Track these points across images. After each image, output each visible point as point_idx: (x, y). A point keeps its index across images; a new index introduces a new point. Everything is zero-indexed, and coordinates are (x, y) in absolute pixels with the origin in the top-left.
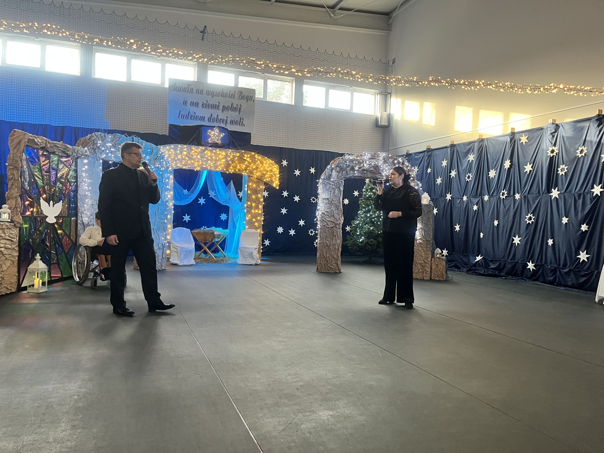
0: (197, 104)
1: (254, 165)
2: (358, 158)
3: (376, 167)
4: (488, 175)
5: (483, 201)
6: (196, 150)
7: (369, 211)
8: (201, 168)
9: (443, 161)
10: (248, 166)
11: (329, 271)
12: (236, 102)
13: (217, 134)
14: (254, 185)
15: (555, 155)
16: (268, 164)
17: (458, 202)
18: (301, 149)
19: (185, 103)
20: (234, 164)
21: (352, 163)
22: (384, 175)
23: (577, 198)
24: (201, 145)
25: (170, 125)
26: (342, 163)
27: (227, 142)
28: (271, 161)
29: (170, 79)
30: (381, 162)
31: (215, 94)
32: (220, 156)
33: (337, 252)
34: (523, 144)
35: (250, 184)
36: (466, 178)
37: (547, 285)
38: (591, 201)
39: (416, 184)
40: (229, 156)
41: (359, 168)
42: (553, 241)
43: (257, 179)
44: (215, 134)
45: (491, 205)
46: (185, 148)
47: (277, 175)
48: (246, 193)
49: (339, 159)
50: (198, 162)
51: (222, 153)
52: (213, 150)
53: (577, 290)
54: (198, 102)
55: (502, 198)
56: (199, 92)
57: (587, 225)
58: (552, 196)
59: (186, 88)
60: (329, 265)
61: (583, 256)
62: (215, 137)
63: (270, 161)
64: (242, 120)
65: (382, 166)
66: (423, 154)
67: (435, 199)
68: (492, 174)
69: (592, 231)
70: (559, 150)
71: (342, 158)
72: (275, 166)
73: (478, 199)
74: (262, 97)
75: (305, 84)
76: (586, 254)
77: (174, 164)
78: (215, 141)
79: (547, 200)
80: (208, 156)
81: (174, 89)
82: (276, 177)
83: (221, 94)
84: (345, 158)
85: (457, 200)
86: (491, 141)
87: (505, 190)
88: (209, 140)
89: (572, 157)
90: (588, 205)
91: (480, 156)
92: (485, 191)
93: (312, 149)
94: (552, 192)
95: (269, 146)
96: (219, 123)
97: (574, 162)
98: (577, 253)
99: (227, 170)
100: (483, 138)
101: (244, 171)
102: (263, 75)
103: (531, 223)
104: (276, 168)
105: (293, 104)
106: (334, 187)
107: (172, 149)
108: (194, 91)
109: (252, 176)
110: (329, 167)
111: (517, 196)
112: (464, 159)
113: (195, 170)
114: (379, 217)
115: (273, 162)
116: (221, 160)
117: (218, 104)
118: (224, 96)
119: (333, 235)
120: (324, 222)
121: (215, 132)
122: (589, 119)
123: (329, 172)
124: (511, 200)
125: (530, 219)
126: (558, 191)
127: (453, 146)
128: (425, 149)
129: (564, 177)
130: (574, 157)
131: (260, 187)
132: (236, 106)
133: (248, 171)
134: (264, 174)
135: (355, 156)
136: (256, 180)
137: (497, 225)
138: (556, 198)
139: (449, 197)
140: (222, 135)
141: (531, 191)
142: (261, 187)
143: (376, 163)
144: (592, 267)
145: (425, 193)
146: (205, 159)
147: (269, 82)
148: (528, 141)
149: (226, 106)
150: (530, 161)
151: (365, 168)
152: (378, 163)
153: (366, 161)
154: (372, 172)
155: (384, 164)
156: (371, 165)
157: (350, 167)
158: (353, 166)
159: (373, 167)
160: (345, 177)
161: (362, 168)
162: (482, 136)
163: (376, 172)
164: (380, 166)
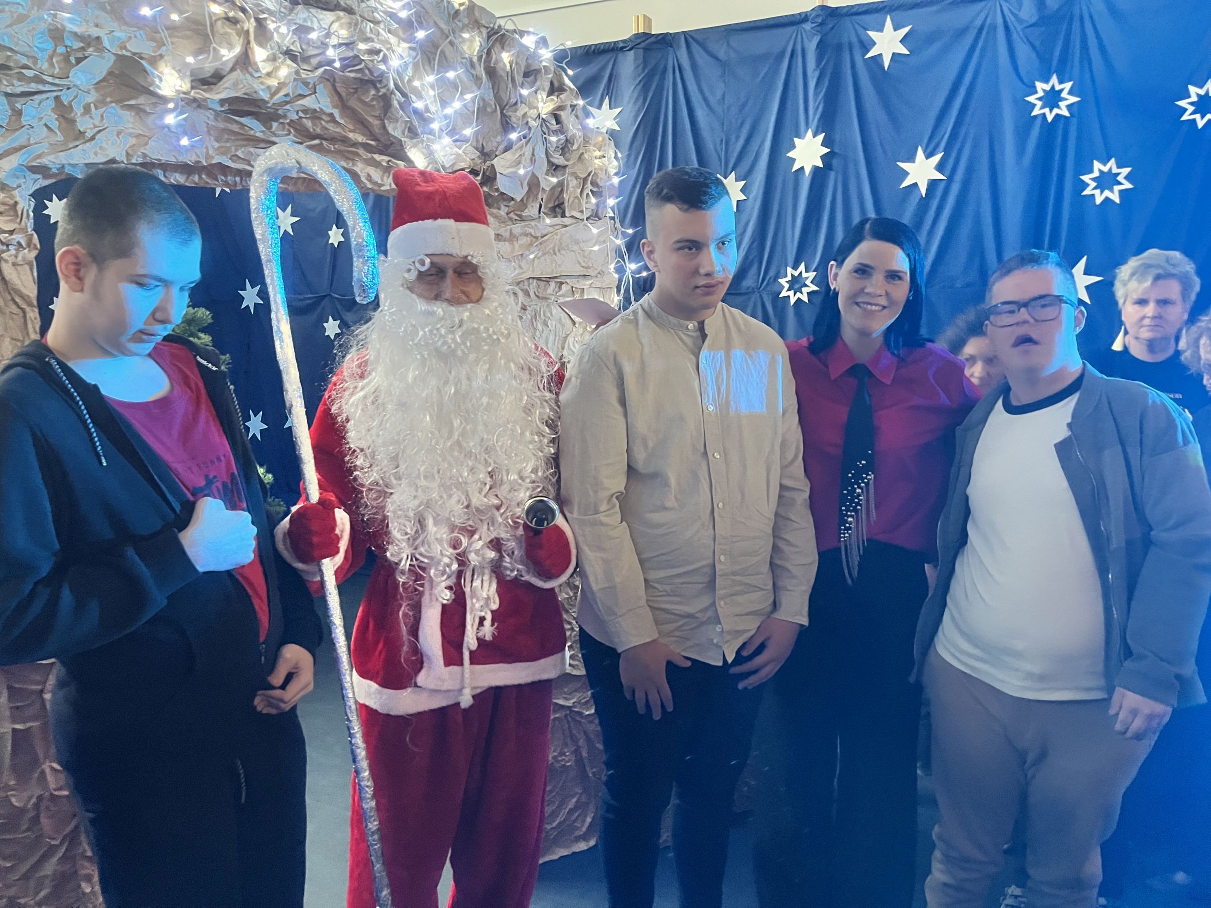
15: (1067, 114)
34: (882, 66)
55: (793, 301)
70: (1081, 95)
86: (712, 46)
87: (802, 267)
89: (1155, 126)
91: (652, 112)
126: (1088, 272)
129: (1115, 214)
130: (1164, 124)
141: (943, 274)
150: (931, 139)
151: (256, 86)
152: (378, 52)
153: (265, 19)
154: (318, 130)
155: (427, 67)
156: (314, 61)
157: (103, 58)
158: (129, 54)
159: (330, 87)
160: (45, 161)
161: (231, 82)
162: (648, 21)
163: (351, 135)
164: (396, 85)
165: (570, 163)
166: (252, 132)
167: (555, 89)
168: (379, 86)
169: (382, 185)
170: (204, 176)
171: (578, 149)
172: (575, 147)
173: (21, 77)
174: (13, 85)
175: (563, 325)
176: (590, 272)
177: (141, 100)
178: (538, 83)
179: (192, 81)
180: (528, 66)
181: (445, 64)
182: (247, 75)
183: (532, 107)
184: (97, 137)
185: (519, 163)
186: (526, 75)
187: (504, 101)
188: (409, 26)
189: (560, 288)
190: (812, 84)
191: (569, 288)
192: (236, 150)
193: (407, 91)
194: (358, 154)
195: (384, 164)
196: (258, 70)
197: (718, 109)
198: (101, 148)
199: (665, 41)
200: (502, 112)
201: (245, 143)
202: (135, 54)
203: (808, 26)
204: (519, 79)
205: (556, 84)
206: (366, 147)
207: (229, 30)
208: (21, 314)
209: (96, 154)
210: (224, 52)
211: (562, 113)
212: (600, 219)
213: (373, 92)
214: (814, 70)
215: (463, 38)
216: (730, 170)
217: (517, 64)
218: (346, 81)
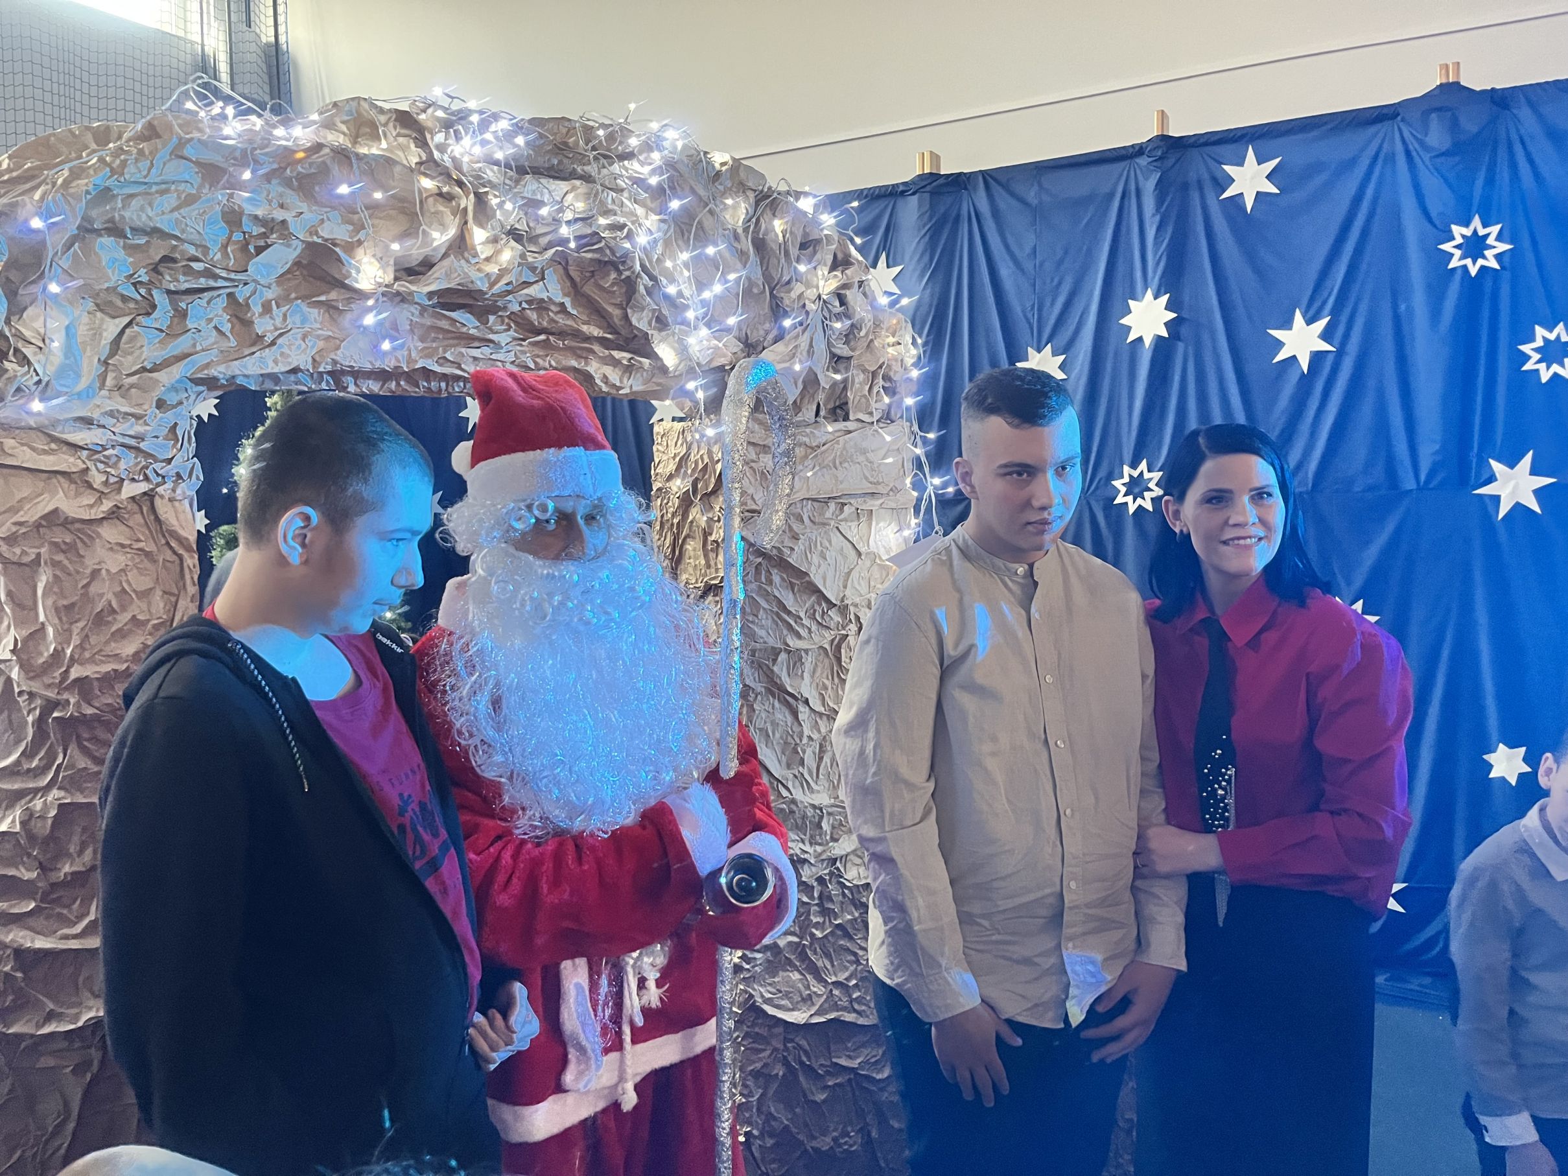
15: (1496, 265)
34: (1243, 209)
55: (1132, 508)
58: (1496, 499)
70: (1514, 240)
87: (1143, 465)
91: (942, 271)
94: (1490, 479)
126: (1535, 471)
138: (1527, 513)
148: (1275, 191)
150: (1312, 300)
151: (474, 275)
152: (621, 227)
153: (486, 193)
154: (545, 324)
155: (680, 242)
156: (544, 241)
157: (289, 246)
158: (320, 241)
159: (561, 271)
160: (213, 372)
161: (443, 271)
162: (935, 158)
163: (585, 328)
164: (642, 266)
165: (858, 353)
166: (464, 330)
167: (840, 263)
168: (621, 268)
169: (621, 388)
170: (402, 383)
171: (867, 334)
172: (862, 333)
173: (188, 271)
174: (178, 281)
175: (845, 558)
176: (881, 489)
177: (333, 295)
178: (818, 256)
179: (396, 271)
180: (805, 234)
181: (702, 237)
182: (463, 261)
183: (808, 285)
184: (279, 341)
185: (794, 356)
186: (803, 246)
187: (773, 278)
188: (660, 193)
189: (842, 510)
190: (1151, 233)
191: (853, 509)
192: (445, 352)
193: (656, 273)
194: (592, 351)
195: (625, 362)
196: (476, 255)
197: (1028, 266)
198: (282, 354)
199: (959, 182)
200: (771, 293)
201: (455, 342)
202: (326, 240)
203: (1143, 161)
204: (794, 251)
205: (840, 256)
206: (602, 341)
207: (441, 208)
208: (178, 561)
209: (276, 362)
210: (435, 235)
211: (848, 292)
212: (893, 422)
213: (613, 275)
214: (1154, 215)
215: (725, 204)
216: (1043, 343)
217: (791, 233)
218: (580, 263)
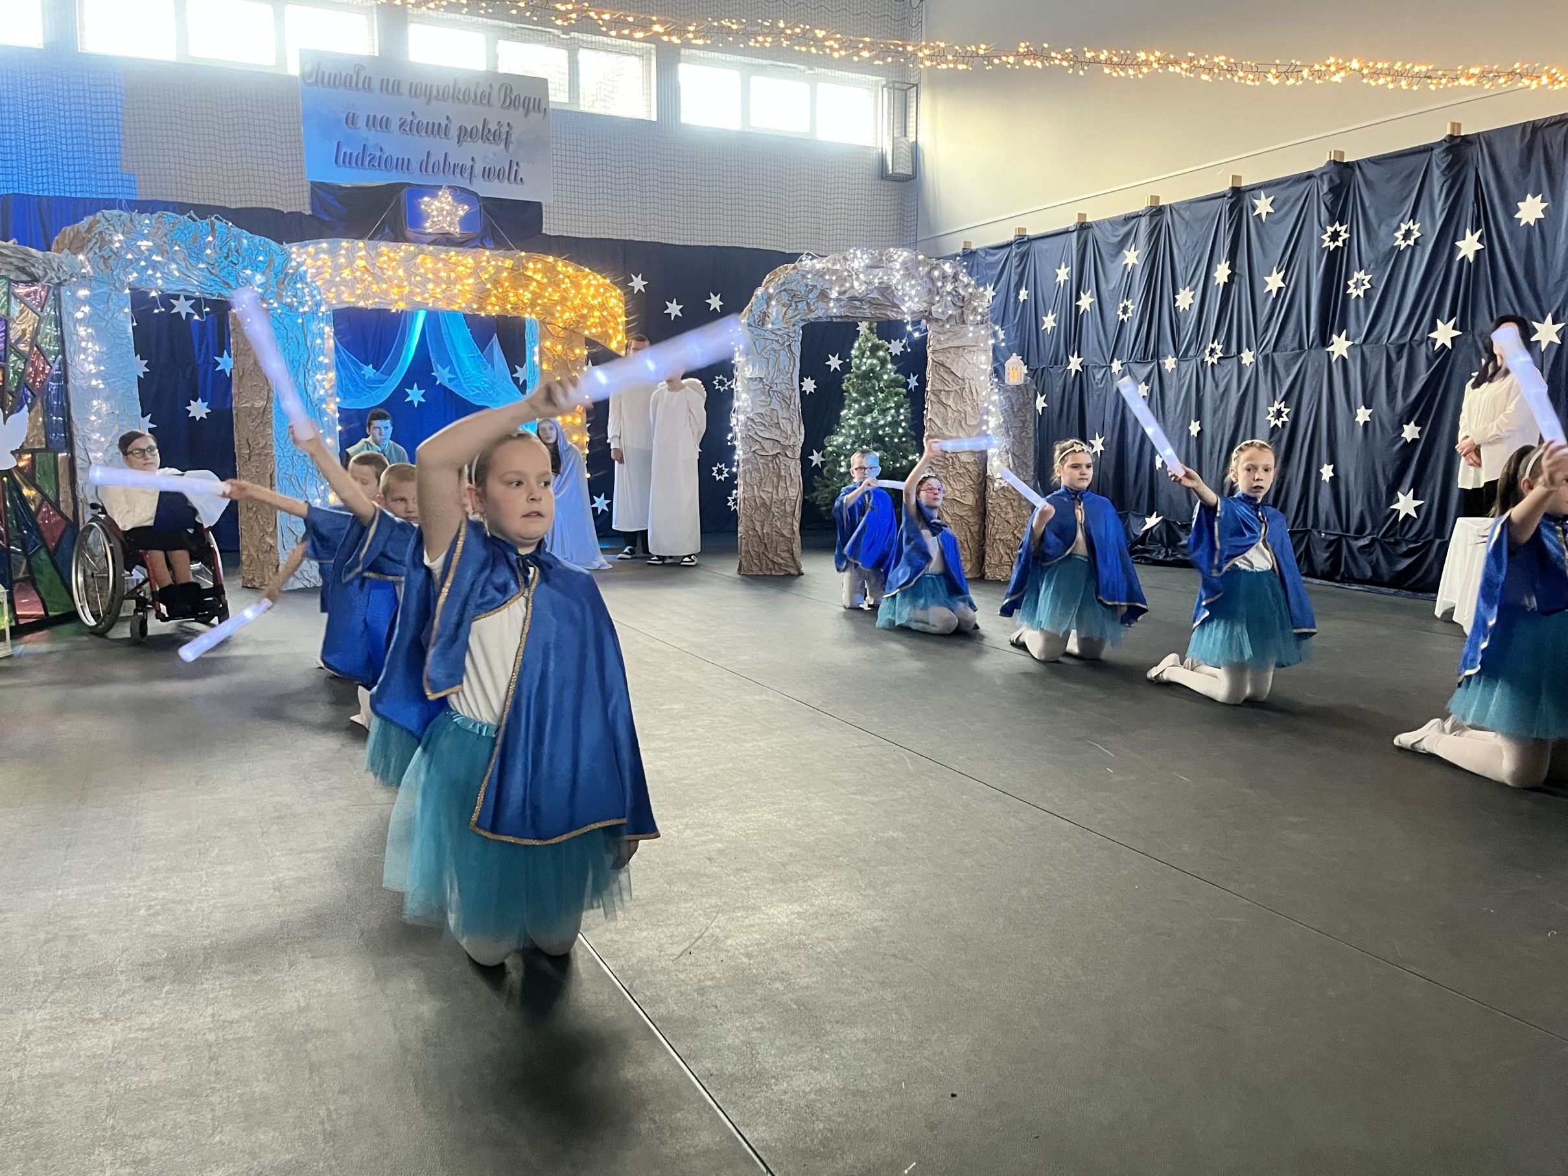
0: (385, 124)
1: (554, 291)
2: (838, 267)
3: (886, 290)
4: (1175, 303)
5: (1163, 372)
6: (392, 255)
7: (869, 410)
8: (407, 304)
9: (1060, 268)
10: (540, 296)
11: (771, 570)
12: (496, 116)
13: (448, 208)
14: (559, 347)
16: (592, 289)
17: (1099, 376)
18: (681, 243)
19: (351, 120)
20: (500, 290)
21: (820, 279)
22: (905, 310)
23: (1394, 356)
24: (406, 240)
25: (312, 183)
26: (795, 280)
27: (479, 231)
28: (601, 280)
29: (301, 50)
30: (898, 277)
31: (434, 93)
32: (461, 268)
33: (789, 520)
34: (1261, 220)
35: (548, 344)
36: (1119, 312)
37: (1317, 581)
38: (1430, 362)
39: (990, 332)
40: (484, 269)
41: (841, 293)
42: (1334, 470)
43: (565, 329)
44: (442, 209)
45: (1182, 382)
46: (360, 249)
47: (620, 316)
48: (537, 370)
49: (786, 268)
50: (400, 286)
51: (464, 260)
52: (440, 254)
53: (1393, 590)
54: (388, 118)
56: (390, 89)
57: (1416, 425)
58: (1333, 352)
59: (351, 76)
60: (770, 556)
61: (1406, 504)
62: (442, 215)
63: (598, 280)
64: (515, 168)
65: (899, 287)
66: (1006, 251)
67: (1039, 372)
68: (1185, 299)
69: (1431, 440)
70: (1351, 233)
71: (795, 268)
72: (613, 294)
73: (1151, 366)
74: (567, 101)
75: (685, 62)
76: (1415, 498)
77: (331, 295)
78: (442, 227)
79: (1319, 365)
80: (427, 269)
81: (316, 81)
82: (618, 324)
83: (451, 94)
84: (801, 266)
85: (1095, 371)
86: (1182, 212)
87: (1216, 341)
88: (427, 225)
89: (1383, 249)
90: (1420, 375)
91: (1153, 251)
92: (1168, 344)
93: (711, 244)
94: (1333, 344)
95: (594, 236)
96: (452, 176)
97: (1386, 265)
98: (1393, 497)
99: (481, 308)
100: (1161, 204)
101: (529, 310)
102: (565, 36)
103: (1280, 425)
104: (615, 297)
105: (654, 118)
106: (776, 346)
107: (324, 251)
108: (376, 85)
109: (550, 323)
110: (759, 292)
111: (1248, 357)
112: (1113, 262)
113: (394, 311)
114: (895, 424)
115: (608, 281)
116: (461, 280)
117: (447, 122)
118: (461, 98)
119: (779, 477)
120: (752, 443)
121: (441, 202)
122: (1428, 149)
123: (761, 305)
124: (1232, 367)
125: (1279, 414)
126: (1347, 339)
127: (1083, 227)
128: (1011, 238)
129: (1361, 303)
130: (1387, 248)
131: (573, 351)
132: (497, 127)
133: (538, 308)
134: (584, 317)
135: (828, 261)
136: (562, 334)
137: (1199, 433)
138: (1343, 358)
139: (1075, 363)
140: (463, 210)
141: (1281, 344)
142: (577, 351)
143: (885, 278)
144: (1427, 532)
145: (1014, 354)
146: (418, 278)
147: (584, 55)
148: (1273, 211)
149: (469, 129)
150: (1278, 267)
151: (854, 293)
152: (890, 279)
154: (875, 303)
156: (872, 283)
157: (817, 291)
158: (823, 289)
159: (876, 290)
160: (804, 318)
161: (849, 293)
162: (1157, 198)
163: (884, 304)
164: (896, 288)
166: (856, 305)
167: (955, 281)
173: (799, 297)
174: (797, 299)
175: (965, 364)
176: (979, 344)
177: (827, 300)
178: (947, 280)
180: (944, 275)
182: (853, 290)
184: (816, 311)
185: (940, 307)
186: (943, 278)
189: (964, 350)
191: (968, 350)
192: (852, 310)
194: (888, 309)
195: (896, 311)
196: (856, 288)
197: (1183, 250)
201: (855, 308)
204: (941, 280)
206: (890, 306)
209: (816, 315)
210: (847, 285)
213: (890, 290)
217: (940, 275)
218: (881, 288)
